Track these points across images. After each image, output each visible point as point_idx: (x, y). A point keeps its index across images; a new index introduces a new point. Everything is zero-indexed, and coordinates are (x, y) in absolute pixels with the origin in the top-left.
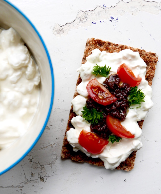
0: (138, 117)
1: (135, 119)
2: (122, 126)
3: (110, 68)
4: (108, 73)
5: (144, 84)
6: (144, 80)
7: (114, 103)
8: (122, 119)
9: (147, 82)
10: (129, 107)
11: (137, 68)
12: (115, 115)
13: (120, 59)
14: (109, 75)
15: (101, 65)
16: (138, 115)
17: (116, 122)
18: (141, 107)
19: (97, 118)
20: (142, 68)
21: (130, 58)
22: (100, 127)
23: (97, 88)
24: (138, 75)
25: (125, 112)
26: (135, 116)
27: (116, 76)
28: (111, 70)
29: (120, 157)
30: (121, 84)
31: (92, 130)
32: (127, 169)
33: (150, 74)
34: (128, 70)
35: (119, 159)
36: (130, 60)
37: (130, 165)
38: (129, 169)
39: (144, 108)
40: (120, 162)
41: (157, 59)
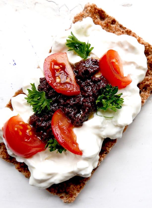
0: (102, 131)
1: (97, 131)
2: (73, 132)
3: (93, 48)
4: (88, 53)
5: (133, 91)
6: (133, 86)
7: (74, 96)
8: (79, 124)
9: (138, 90)
10: (96, 111)
11: (132, 65)
12: (69, 113)
13: (113, 43)
14: (89, 57)
15: (81, 39)
16: (104, 128)
17: (65, 123)
18: (114, 120)
19: (42, 106)
20: (139, 68)
21: (127, 47)
22: (42, 121)
23: (61, 66)
24: (129, 75)
25: (87, 116)
26: (98, 128)
27: (95, 62)
28: (92, 51)
29: (52, 175)
30: (98, 76)
32: (65, 198)
33: (150, 84)
34: (114, 61)
35: (49, 177)
36: (127, 50)
37: (71, 196)
38: (68, 200)
39: (116, 121)
40: (51, 183)
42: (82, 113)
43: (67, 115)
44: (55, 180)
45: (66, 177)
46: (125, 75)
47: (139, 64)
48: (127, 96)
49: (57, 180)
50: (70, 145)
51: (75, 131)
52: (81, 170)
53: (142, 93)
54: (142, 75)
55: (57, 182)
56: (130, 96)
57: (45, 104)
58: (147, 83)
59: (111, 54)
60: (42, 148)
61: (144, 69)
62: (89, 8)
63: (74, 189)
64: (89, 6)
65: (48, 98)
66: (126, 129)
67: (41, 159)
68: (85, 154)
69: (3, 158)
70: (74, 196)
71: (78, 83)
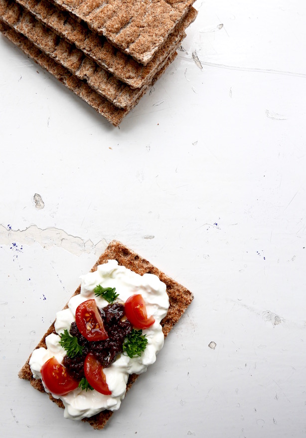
0: (129, 370)
1: (123, 370)
2: (102, 373)
3: (119, 295)
4: (115, 297)
5: (156, 331)
6: (157, 325)
7: (103, 341)
8: (109, 365)
9: (161, 327)
11: (155, 306)
13: (137, 287)
14: (115, 302)
15: (106, 286)
16: (131, 367)
18: (138, 359)
20: (161, 308)
21: (150, 291)
22: (74, 363)
23: (91, 314)
24: (152, 316)
25: (115, 357)
26: (125, 367)
27: (120, 307)
28: (118, 297)
29: (85, 411)
30: (124, 320)
31: (64, 363)
32: (95, 425)
33: (172, 317)
34: (138, 307)
35: (82, 413)
36: (150, 293)
37: (101, 423)
39: (141, 360)
41: (189, 302)
42: (110, 355)
43: (97, 358)
44: (88, 415)
45: (97, 412)
46: (148, 317)
47: (162, 305)
48: (151, 335)
50: (101, 386)
51: (105, 371)
52: (110, 407)
53: (165, 326)
55: (89, 416)
56: (153, 335)
57: (78, 350)
58: (170, 317)
61: (166, 309)
62: (113, 248)
64: (113, 246)
65: (80, 343)
66: (149, 368)
68: (114, 394)
69: (38, 389)
70: (104, 424)
71: (106, 328)
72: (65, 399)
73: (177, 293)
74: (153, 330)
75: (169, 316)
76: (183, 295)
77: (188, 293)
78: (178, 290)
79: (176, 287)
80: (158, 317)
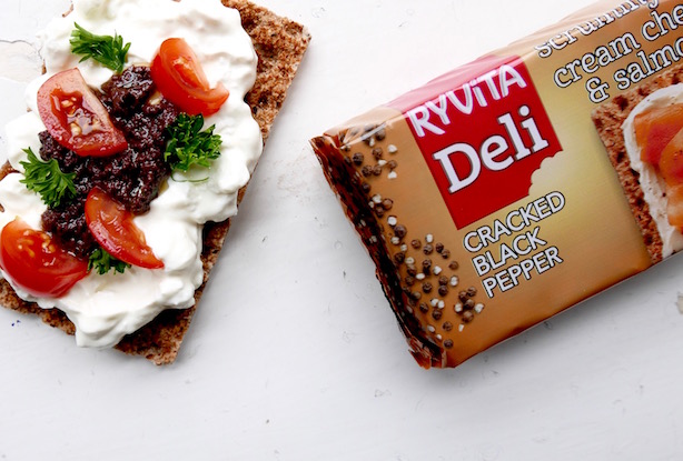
0: (193, 211)
1: (183, 213)
2: (134, 228)
3: (129, 45)
4: (123, 56)
5: (236, 114)
6: (236, 101)
7: (118, 153)
8: (143, 207)
9: (247, 107)
10: (169, 173)
11: (222, 59)
12: (115, 191)
13: (169, 22)
14: (127, 66)
15: (100, 30)
16: (196, 204)
17: (113, 214)
18: (210, 182)
19: (58, 189)
20: (237, 62)
21: (200, 25)
22: (68, 219)
23: (74, 99)
24: (219, 83)
25: (155, 188)
26: (182, 206)
27: (143, 74)
28: (131, 51)
29: (116, 319)
30: (155, 101)
32: (157, 357)
33: (271, 88)
34: (180, 61)
35: (112, 324)
36: (202, 31)
37: (168, 350)
38: (163, 360)
39: (216, 185)
40: (119, 335)
41: (302, 45)
42: (142, 184)
43: (113, 196)
44: (126, 327)
45: (146, 316)
46: (212, 86)
47: (237, 54)
48: (227, 126)
49: (129, 325)
50: (135, 254)
51: (139, 223)
52: (169, 297)
53: (260, 111)
54: (247, 76)
55: (131, 329)
56: (233, 126)
57: (64, 184)
58: (265, 87)
59: (170, 48)
60: (82, 272)
61: (249, 63)
63: (169, 336)
65: (67, 170)
66: (241, 194)
67: (87, 294)
68: (171, 265)
69: (13, 308)
70: (174, 349)
71: (118, 126)
72: (67, 304)
73: (270, 32)
74: (231, 115)
75: (263, 87)
76: (284, 33)
77: (295, 28)
78: (271, 24)
79: (264, 19)
80: (235, 84)
